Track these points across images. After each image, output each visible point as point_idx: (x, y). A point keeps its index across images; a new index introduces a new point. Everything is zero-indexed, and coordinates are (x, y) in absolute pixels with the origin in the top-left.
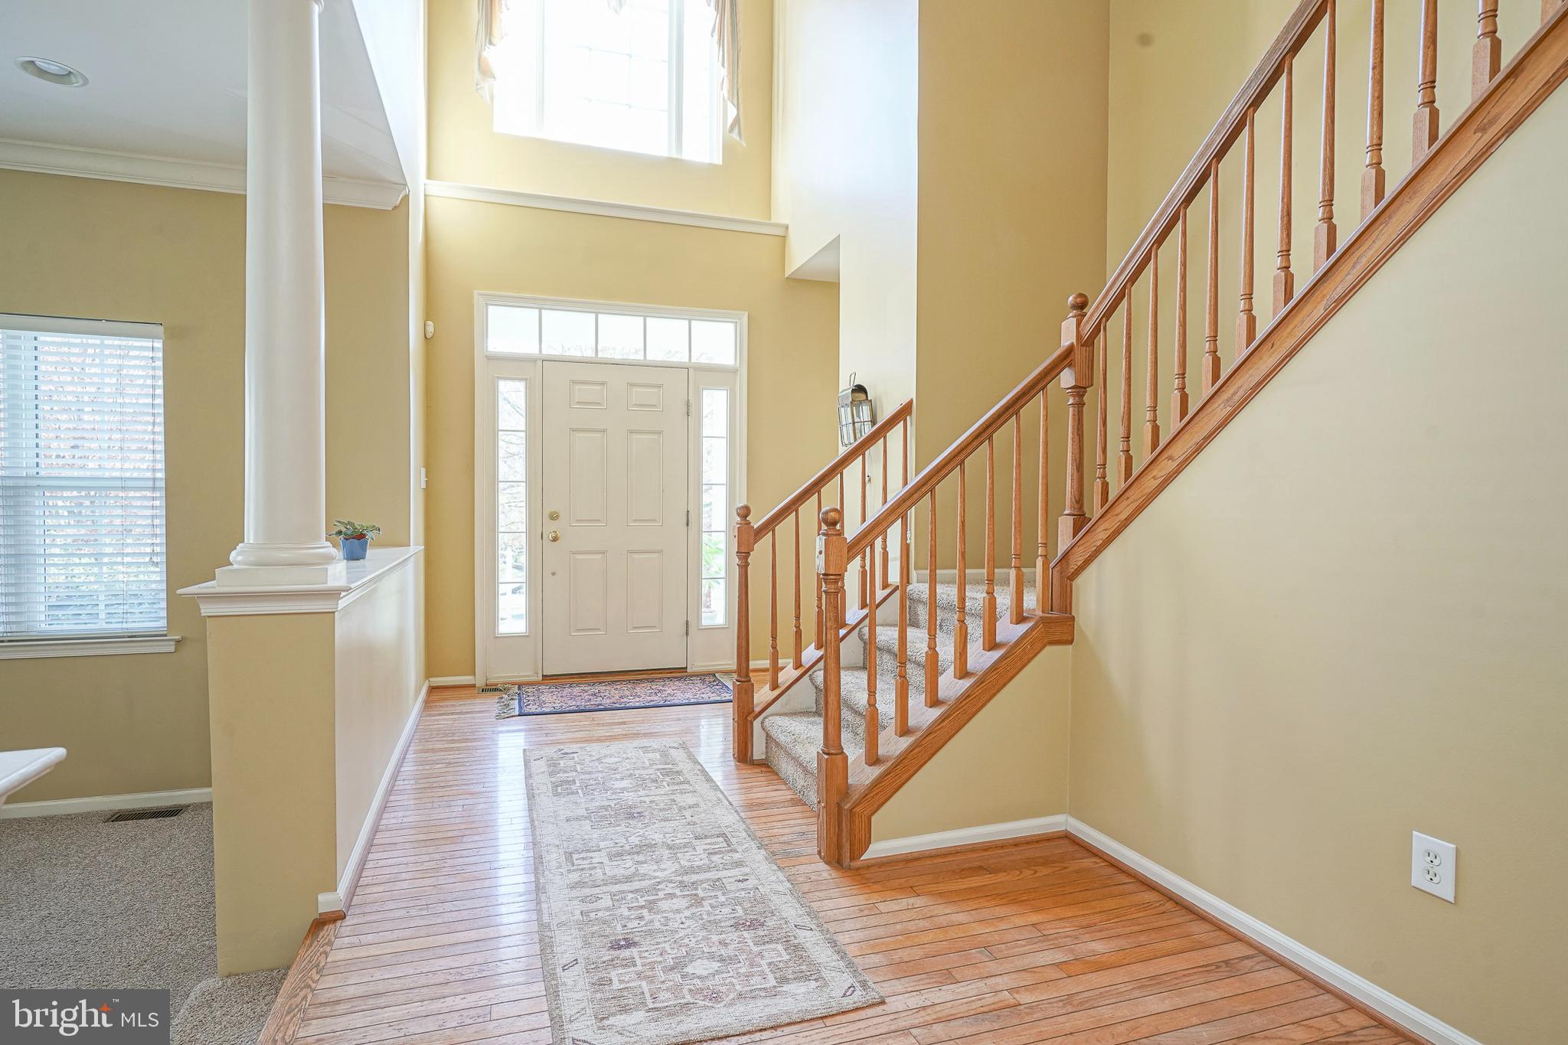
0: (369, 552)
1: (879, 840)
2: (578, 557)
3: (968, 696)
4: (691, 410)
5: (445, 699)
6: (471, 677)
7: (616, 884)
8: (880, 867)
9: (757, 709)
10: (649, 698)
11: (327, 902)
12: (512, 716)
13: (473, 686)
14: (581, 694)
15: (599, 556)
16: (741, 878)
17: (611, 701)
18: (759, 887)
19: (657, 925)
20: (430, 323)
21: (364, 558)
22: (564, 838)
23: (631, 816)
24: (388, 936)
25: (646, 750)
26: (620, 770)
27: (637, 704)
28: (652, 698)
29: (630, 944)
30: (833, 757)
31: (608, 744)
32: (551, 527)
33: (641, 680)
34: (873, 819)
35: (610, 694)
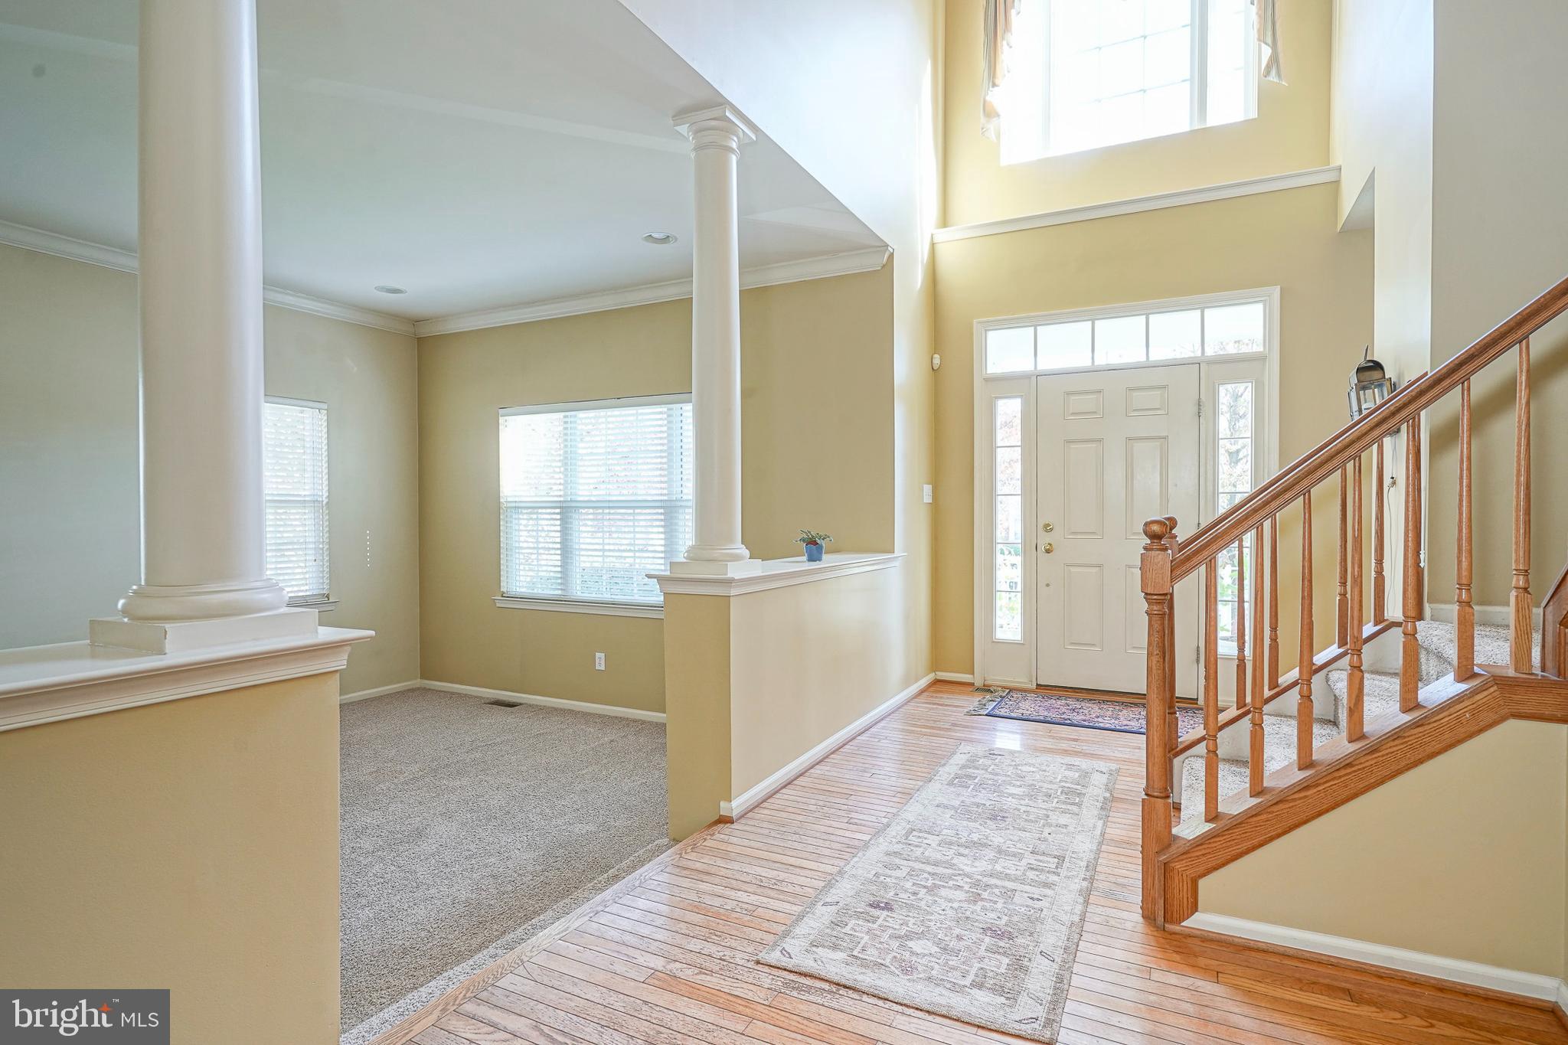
0: (824, 557)
1: (1206, 911)
2: (1073, 569)
3: (1349, 765)
4: (1203, 409)
5: (941, 692)
6: (972, 676)
7: (924, 863)
8: (1203, 942)
9: (1180, 747)
10: (1125, 723)
11: (725, 808)
12: (980, 715)
13: (973, 684)
14: (1060, 707)
15: (1095, 570)
16: (1036, 896)
17: (1084, 718)
18: (1044, 909)
19: (923, 904)
20: (936, 356)
21: (820, 560)
22: (920, 818)
23: (994, 818)
24: (746, 843)
25: (1070, 767)
26: (1027, 778)
27: (1107, 726)
28: (1128, 723)
29: (888, 907)
30: (1153, 799)
31: (1038, 754)
32: (1044, 539)
33: (1136, 704)
34: (1203, 883)
35: (1092, 711)
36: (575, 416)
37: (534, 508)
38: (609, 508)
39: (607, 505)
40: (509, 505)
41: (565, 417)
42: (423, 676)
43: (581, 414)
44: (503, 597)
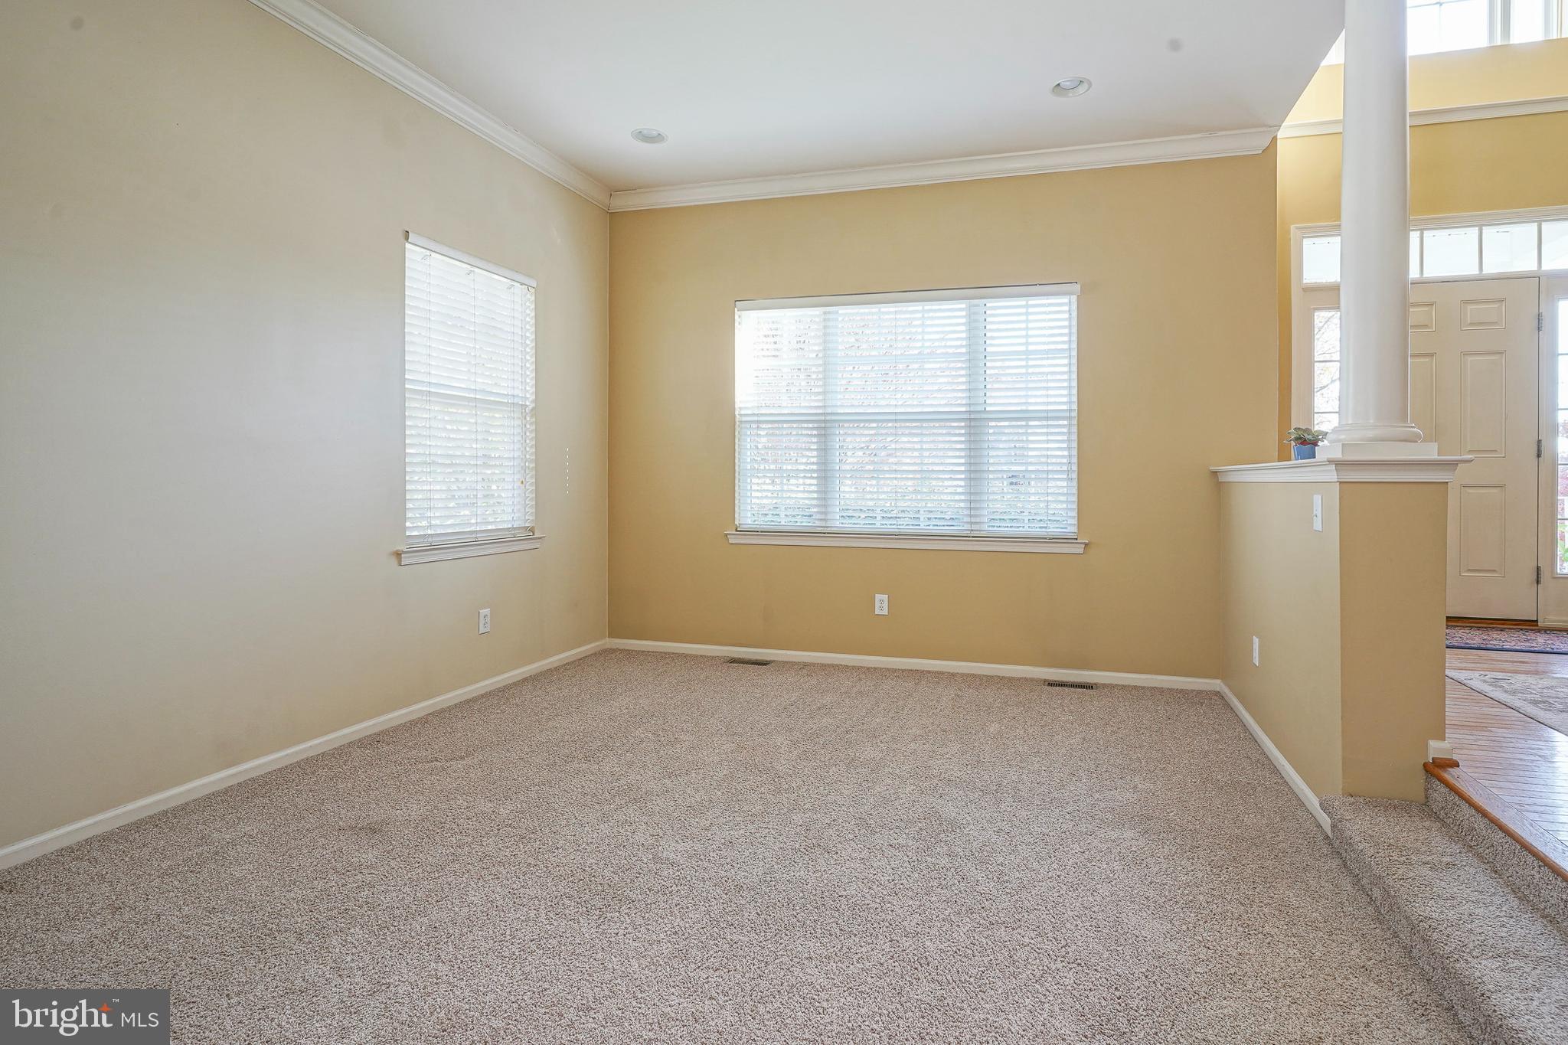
36: (837, 312)
37: (778, 423)
38: (896, 421)
39: (893, 417)
40: (744, 419)
41: (825, 313)
42: (613, 634)
43: (842, 310)
44: (737, 531)
